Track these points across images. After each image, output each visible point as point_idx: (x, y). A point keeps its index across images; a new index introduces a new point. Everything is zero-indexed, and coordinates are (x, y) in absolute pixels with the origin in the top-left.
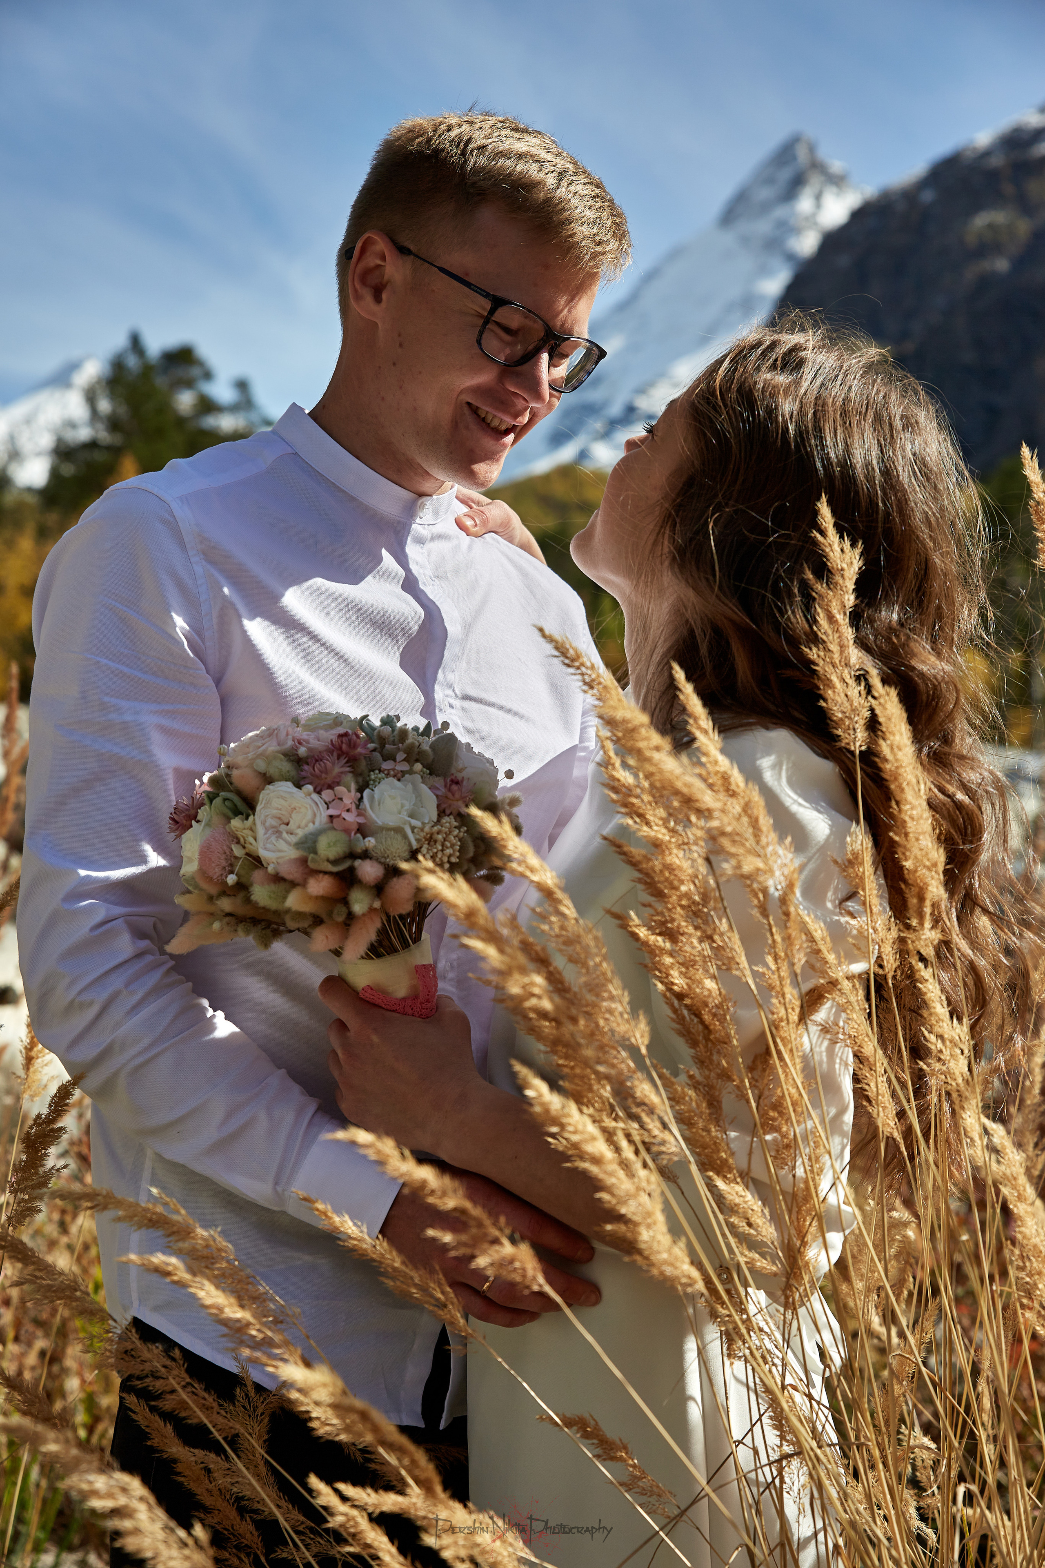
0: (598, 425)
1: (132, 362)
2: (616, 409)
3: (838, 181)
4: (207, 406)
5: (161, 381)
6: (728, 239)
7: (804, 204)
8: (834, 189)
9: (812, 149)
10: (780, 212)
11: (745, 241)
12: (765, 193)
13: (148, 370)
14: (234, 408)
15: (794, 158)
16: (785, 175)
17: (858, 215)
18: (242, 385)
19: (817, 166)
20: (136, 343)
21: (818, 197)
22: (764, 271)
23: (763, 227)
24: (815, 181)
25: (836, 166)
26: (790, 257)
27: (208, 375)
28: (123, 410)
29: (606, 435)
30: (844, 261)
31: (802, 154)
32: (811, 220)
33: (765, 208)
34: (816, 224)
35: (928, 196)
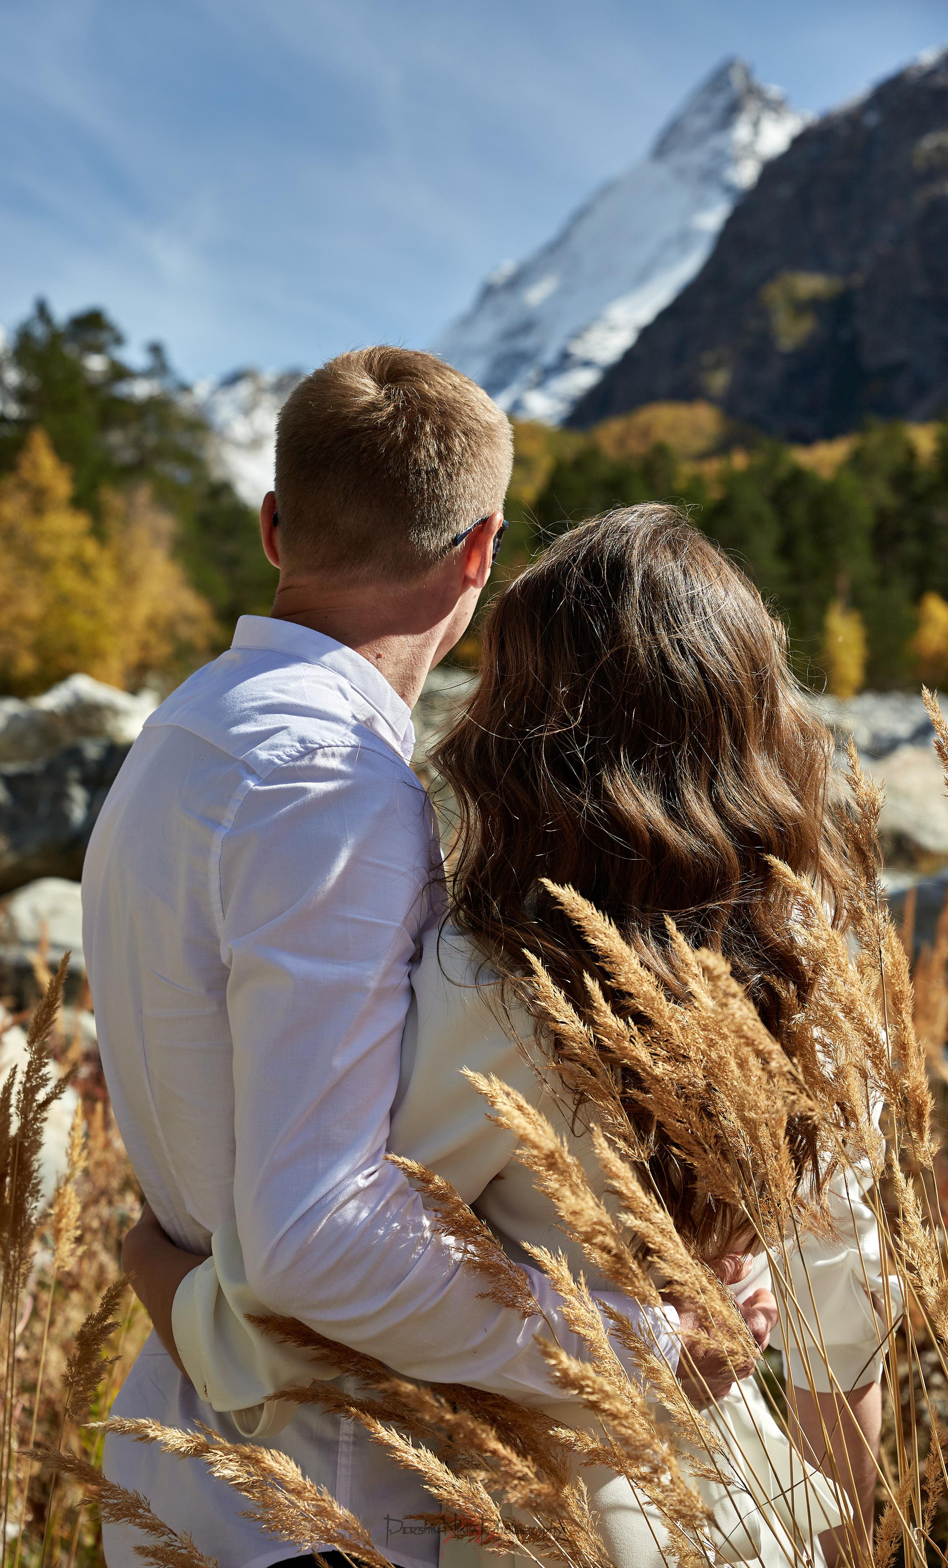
0: (531, 374)
1: (39, 331)
2: (549, 356)
3: (776, 107)
4: (119, 373)
5: (70, 349)
6: (662, 172)
7: (742, 132)
8: (773, 115)
9: (748, 74)
10: (716, 141)
11: (680, 173)
12: (700, 122)
13: (56, 338)
14: (148, 374)
15: (729, 83)
16: (720, 102)
17: (799, 142)
18: (156, 350)
19: (753, 91)
20: (42, 311)
21: (756, 125)
22: (701, 204)
23: (698, 157)
24: (752, 107)
25: (774, 90)
26: (729, 189)
27: (119, 340)
28: (33, 383)
29: (540, 384)
30: (785, 191)
31: (737, 80)
32: (749, 149)
33: (701, 137)
34: (754, 153)
35: (872, 119)
